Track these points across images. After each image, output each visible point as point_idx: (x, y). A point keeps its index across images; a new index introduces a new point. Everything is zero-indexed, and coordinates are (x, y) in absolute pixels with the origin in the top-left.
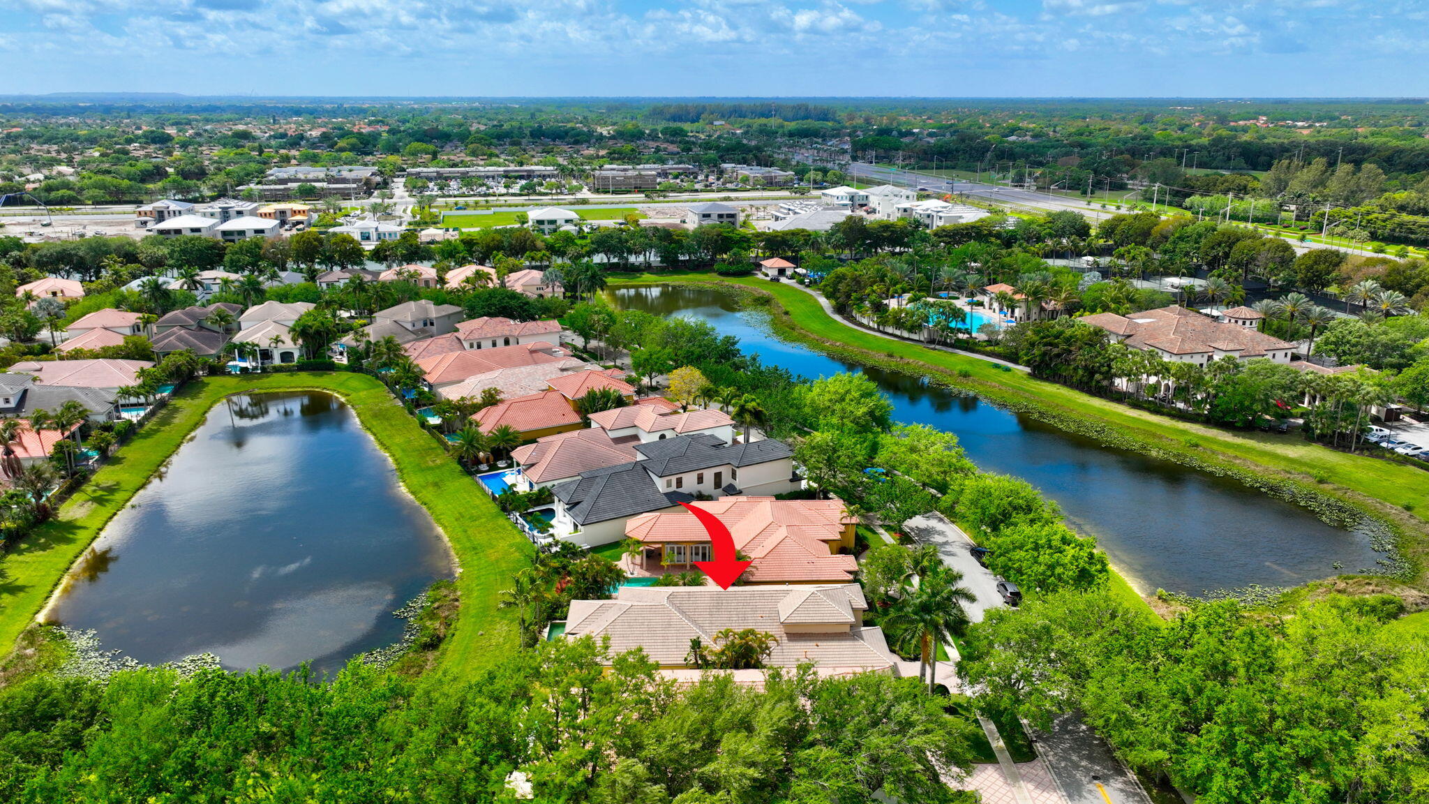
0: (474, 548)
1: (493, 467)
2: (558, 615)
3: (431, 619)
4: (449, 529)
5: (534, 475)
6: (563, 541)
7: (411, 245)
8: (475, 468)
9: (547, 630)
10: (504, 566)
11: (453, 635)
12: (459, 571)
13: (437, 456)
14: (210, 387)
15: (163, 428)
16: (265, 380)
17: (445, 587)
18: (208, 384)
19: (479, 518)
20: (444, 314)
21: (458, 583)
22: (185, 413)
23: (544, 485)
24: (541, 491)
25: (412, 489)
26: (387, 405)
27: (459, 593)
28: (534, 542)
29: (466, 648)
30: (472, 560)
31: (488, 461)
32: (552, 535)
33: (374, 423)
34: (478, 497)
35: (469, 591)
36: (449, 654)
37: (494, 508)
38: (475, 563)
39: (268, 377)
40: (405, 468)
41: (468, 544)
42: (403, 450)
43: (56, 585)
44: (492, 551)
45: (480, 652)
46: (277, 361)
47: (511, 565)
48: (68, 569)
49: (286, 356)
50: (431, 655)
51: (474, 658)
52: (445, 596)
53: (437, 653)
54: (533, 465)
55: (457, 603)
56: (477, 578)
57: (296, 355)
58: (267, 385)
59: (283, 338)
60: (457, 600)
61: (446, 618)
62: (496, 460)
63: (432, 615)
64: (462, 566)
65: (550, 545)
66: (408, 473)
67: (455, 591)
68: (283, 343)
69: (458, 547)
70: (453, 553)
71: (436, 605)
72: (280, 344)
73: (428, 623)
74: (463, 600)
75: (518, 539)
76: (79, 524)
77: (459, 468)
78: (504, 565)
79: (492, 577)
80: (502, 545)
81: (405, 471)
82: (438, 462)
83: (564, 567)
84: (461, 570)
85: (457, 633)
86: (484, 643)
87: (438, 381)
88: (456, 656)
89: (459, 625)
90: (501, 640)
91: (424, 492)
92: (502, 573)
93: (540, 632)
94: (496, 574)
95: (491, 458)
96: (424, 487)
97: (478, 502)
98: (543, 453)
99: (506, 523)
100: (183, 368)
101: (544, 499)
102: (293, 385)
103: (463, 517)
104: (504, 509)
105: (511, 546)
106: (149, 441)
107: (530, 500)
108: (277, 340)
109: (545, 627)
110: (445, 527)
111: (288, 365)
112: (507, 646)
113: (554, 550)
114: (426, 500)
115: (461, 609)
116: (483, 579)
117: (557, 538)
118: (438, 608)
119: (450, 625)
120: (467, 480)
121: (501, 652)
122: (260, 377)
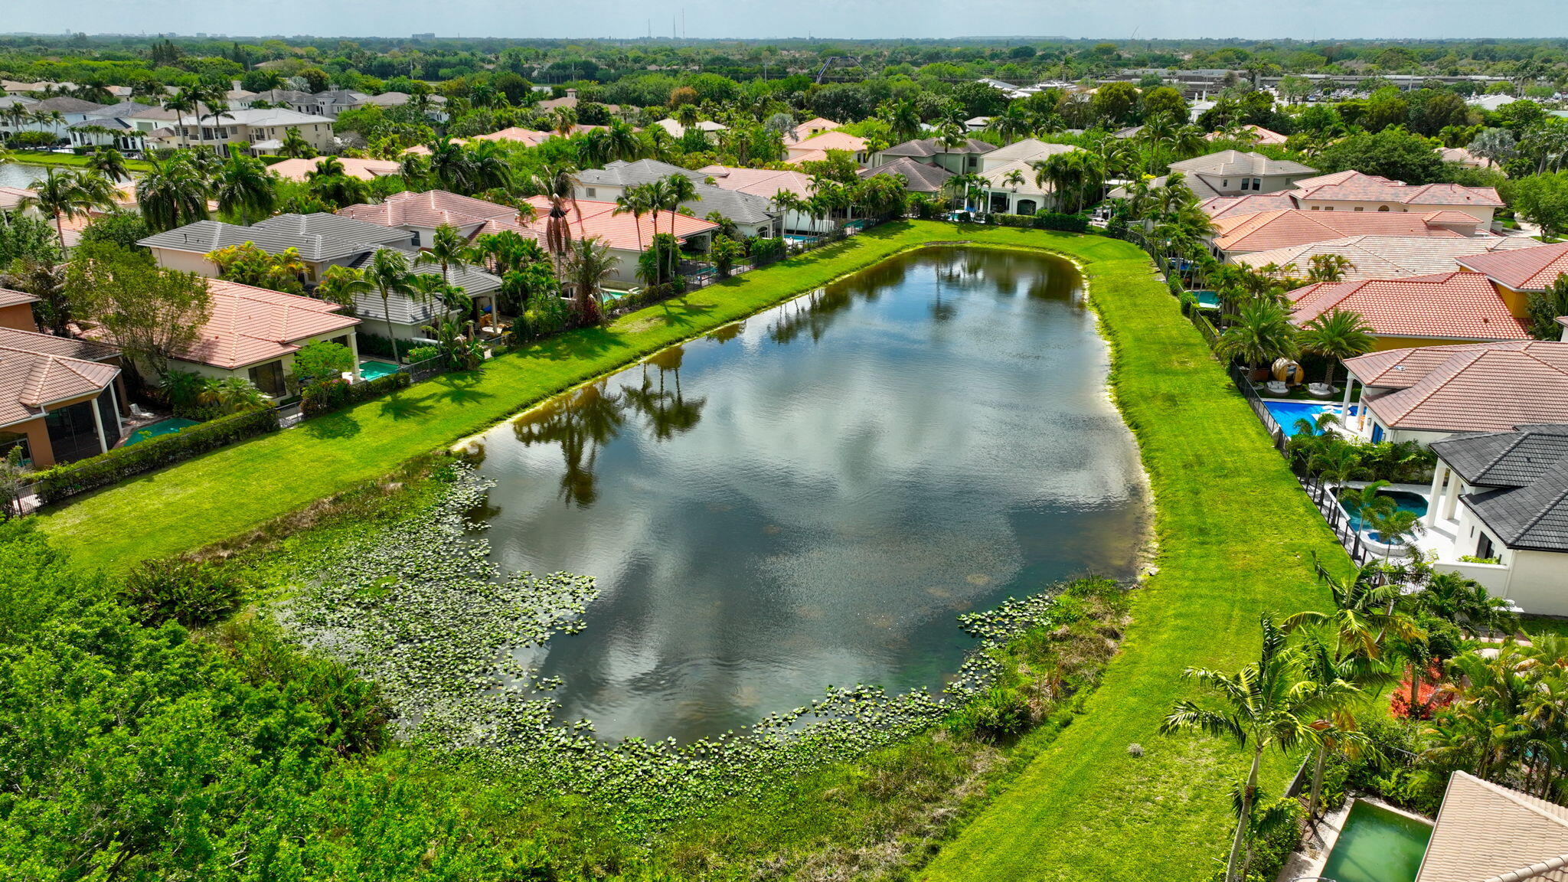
0: (1202, 531)
1: (1297, 391)
2: (1385, 784)
3: (1034, 660)
4: (1164, 480)
5: (1390, 411)
6: (1439, 573)
7: (1259, 110)
8: (1261, 386)
9: (1338, 820)
10: (1260, 589)
11: (1067, 723)
12: (1149, 569)
13: (1194, 355)
14: (912, 230)
15: (820, 260)
16: (986, 232)
17: (1101, 596)
18: (913, 226)
19: (1236, 472)
20: (1280, 172)
21: (1135, 597)
22: (859, 250)
23: (1410, 436)
24: (1398, 451)
25: (1125, 398)
26: (1141, 279)
27: (1127, 620)
28: (1355, 556)
29: (1081, 776)
30: (1188, 555)
31: (1290, 380)
32: (1413, 551)
33: (1109, 299)
34: (1247, 436)
35: (1155, 623)
36: (1031, 774)
37: (1276, 462)
38: (1194, 562)
39: (991, 229)
40: (1127, 364)
41: (1192, 519)
42: (1138, 340)
43: (525, 406)
44: (1239, 548)
45: (1111, 809)
46: (1012, 211)
47: (1279, 593)
48: (560, 391)
49: (1026, 205)
50: (987, 758)
51: (1087, 821)
52: (1093, 617)
53: (1001, 759)
54: (1393, 390)
55: (1111, 643)
56: (1187, 598)
57: (1039, 206)
58: (985, 238)
59: (1023, 175)
60: (1115, 635)
61: (1069, 670)
62: (1308, 379)
63: (1040, 652)
64: (1162, 559)
65: (1399, 575)
66: (1127, 373)
67: (1120, 612)
68: (1023, 183)
69: (1168, 519)
70: (1152, 528)
71: (1059, 631)
72: (1019, 183)
73: (1022, 669)
74: (1130, 641)
75: (1316, 539)
76: (622, 339)
77: (1229, 380)
78: (1260, 587)
79: (1222, 608)
80: (1271, 542)
81: (1124, 369)
82: (1192, 365)
83: (1441, 648)
84: (1154, 570)
85: (1079, 721)
86: (1129, 781)
87: (1235, 248)
88: (1043, 789)
89: (1092, 702)
90: (1185, 794)
91: (1143, 406)
92: (1249, 606)
93: (1313, 820)
94: (1233, 604)
95: (1300, 373)
96: (1145, 398)
97: (1244, 444)
98: (1426, 373)
99: (1296, 500)
100: (881, 195)
101: (1403, 469)
102: (1019, 242)
103: (1201, 464)
104: (1298, 468)
105: (1293, 549)
106: (795, 270)
107: (1367, 461)
108: (1016, 178)
109: (1334, 807)
110: (1156, 475)
111: (1028, 217)
112: (1196, 825)
113: (1409, 588)
114: (1142, 420)
115: (1114, 660)
116: (1196, 606)
117: (1428, 562)
118: (1062, 639)
119: (1071, 692)
120: (1238, 403)
121: (1171, 835)
122: (982, 227)
